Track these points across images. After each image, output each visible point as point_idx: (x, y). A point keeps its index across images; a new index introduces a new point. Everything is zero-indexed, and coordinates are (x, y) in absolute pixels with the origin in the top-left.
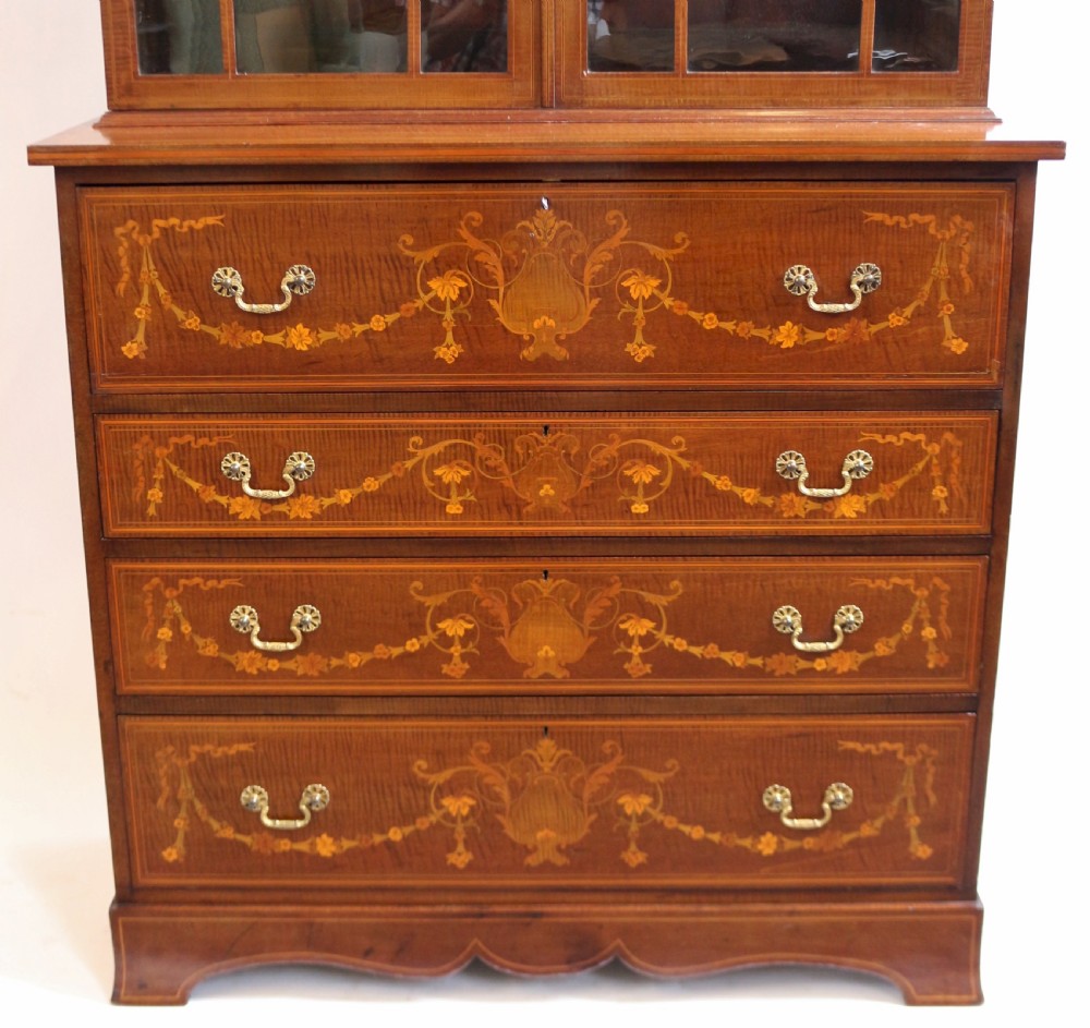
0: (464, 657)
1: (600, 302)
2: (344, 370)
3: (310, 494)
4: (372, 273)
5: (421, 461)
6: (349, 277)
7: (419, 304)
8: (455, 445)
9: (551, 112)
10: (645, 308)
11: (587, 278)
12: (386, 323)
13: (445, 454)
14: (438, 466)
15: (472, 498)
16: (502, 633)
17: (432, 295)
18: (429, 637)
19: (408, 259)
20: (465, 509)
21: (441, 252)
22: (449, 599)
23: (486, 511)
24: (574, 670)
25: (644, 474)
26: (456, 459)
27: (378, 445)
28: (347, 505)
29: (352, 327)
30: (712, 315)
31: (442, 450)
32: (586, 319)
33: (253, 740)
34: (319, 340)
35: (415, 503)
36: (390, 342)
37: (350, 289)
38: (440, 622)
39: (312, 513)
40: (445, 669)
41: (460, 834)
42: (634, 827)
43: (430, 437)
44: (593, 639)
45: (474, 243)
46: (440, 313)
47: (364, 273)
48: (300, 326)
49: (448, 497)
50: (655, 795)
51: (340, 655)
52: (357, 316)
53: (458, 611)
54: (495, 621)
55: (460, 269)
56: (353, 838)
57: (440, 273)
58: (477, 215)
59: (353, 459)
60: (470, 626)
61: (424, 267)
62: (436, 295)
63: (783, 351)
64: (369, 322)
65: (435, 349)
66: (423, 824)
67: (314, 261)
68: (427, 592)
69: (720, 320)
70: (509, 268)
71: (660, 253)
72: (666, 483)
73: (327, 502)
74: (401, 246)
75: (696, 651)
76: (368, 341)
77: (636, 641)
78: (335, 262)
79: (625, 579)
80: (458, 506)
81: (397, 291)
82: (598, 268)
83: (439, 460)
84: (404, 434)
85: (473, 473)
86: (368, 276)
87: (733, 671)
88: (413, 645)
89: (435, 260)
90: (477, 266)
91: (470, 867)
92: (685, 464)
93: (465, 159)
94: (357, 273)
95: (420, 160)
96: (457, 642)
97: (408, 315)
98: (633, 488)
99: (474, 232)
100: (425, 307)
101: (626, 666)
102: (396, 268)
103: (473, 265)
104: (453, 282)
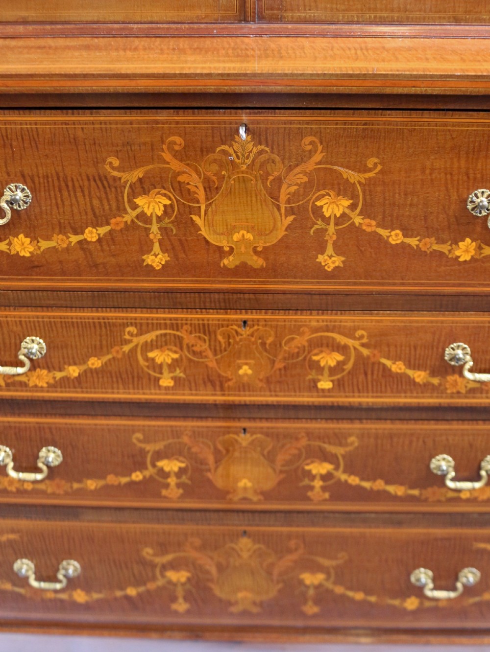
0: (178, 485)
1: (295, 219)
2: (63, 273)
3: (44, 368)
4: (83, 191)
5: (137, 346)
6: (61, 195)
7: (127, 218)
8: (165, 335)
9: (253, 26)
10: (336, 224)
11: (283, 197)
12: (99, 235)
13: (157, 341)
14: (152, 350)
15: (182, 375)
16: (209, 470)
17: (138, 211)
18: (150, 471)
19: (115, 179)
20: (175, 382)
21: (146, 173)
22: (165, 447)
23: (193, 384)
24: (267, 496)
25: (331, 359)
26: (166, 344)
27: (98, 333)
28: (76, 378)
29: (68, 238)
30: (398, 231)
31: (154, 338)
32: (281, 233)
33: (18, 532)
34: (39, 248)
35: (133, 378)
36: (102, 250)
37: (63, 204)
38: (158, 460)
39: (47, 383)
40: (164, 492)
41: (180, 592)
42: (311, 592)
43: (143, 328)
44: (282, 476)
45: (175, 165)
46: (147, 226)
47: (75, 192)
48: (21, 236)
49: (161, 373)
50: (328, 574)
51: (79, 481)
52: (72, 228)
53: (173, 455)
54: (203, 462)
55: (164, 188)
56: (100, 592)
57: (145, 192)
58: (178, 139)
59: (78, 344)
60: (183, 465)
61: (131, 186)
62: (143, 211)
63: (460, 263)
64: (83, 233)
65: (144, 257)
66: (151, 586)
67: (28, 180)
68: (146, 440)
69: (405, 236)
70: (210, 189)
71: (353, 176)
72: (349, 366)
73: (59, 375)
74: (107, 167)
75: (367, 485)
76: (83, 249)
77: (318, 477)
78: (48, 182)
79: (309, 434)
80: (170, 380)
81: (107, 207)
82: (293, 189)
83: (152, 345)
84: (120, 325)
85: (181, 356)
86: (79, 194)
87: (395, 498)
88: (137, 476)
89: (140, 180)
90: (180, 186)
91: (188, 612)
92: (365, 352)
93: (163, 90)
94: (69, 191)
95: (120, 90)
96: (172, 474)
97: (118, 228)
98: (320, 369)
99: (176, 155)
100: (132, 221)
101: (310, 494)
102: (104, 187)
103: (176, 185)
104: (157, 200)
